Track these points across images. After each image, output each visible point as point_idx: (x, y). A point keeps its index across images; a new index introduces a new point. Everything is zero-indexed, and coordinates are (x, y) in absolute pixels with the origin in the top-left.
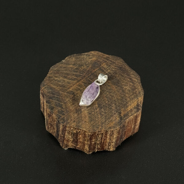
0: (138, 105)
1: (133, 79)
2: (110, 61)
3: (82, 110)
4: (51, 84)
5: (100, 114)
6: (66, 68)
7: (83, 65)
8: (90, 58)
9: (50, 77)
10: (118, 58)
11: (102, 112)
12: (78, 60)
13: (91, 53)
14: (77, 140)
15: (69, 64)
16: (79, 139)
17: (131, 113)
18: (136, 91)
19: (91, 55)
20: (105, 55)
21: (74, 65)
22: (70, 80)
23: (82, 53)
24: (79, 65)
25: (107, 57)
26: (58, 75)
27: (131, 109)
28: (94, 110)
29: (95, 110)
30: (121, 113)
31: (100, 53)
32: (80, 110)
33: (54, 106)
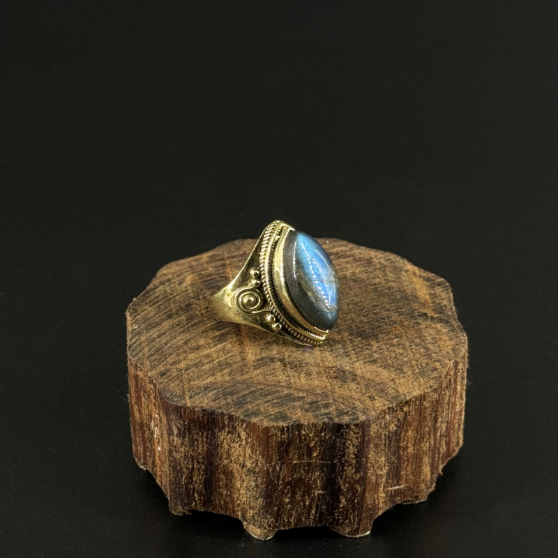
0: (428, 280)
1: (335, 250)
2: (229, 258)
3: (347, 368)
4: (192, 383)
5: (394, 346)
6: (164, 334)
7: (190, 304)
8: (180, 284)
9: (162, 374)
10: (237, 242)
11: (388, 339)
12: (160, 303)
13: (165, 274)
14: (399, 458)
15: (158, 324)
16: (406, 448)
17: (442, 299)
18: (380, 263)
19: (170, 276)
20: (198, 257)
21: (170, 316)
22: (216, 345)
23: (146, 288)
24: (181, 308)
25: (210, 257)
26: (173, 356)
27: (430, 294)
28: (367, 349)
29: (369, 347)
30: (426, 314)
31: (183, 261)
32: (344, 372)
33: (277, 410)
